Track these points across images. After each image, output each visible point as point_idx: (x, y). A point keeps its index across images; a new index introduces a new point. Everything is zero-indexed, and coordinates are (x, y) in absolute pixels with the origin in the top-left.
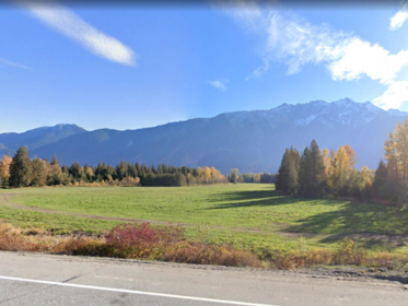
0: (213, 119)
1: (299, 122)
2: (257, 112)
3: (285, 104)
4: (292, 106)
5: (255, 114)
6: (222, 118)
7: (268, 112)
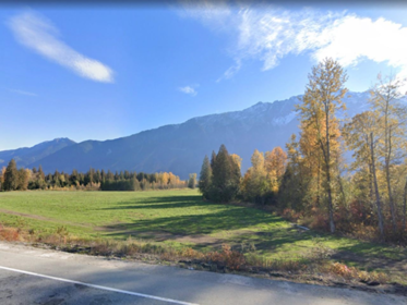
0: (183, 124)
1: (277, 121)
2: (229, 113)
3: (260, 103)
4: (269, 104)
5: (226, 116)
6: (192, 124)
7: (241, 113)
